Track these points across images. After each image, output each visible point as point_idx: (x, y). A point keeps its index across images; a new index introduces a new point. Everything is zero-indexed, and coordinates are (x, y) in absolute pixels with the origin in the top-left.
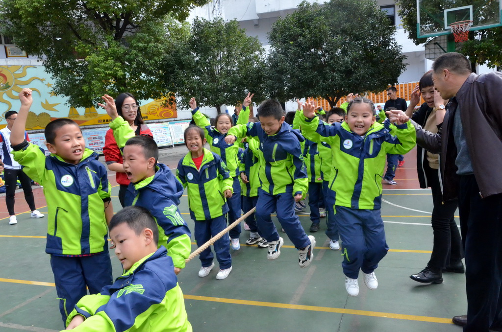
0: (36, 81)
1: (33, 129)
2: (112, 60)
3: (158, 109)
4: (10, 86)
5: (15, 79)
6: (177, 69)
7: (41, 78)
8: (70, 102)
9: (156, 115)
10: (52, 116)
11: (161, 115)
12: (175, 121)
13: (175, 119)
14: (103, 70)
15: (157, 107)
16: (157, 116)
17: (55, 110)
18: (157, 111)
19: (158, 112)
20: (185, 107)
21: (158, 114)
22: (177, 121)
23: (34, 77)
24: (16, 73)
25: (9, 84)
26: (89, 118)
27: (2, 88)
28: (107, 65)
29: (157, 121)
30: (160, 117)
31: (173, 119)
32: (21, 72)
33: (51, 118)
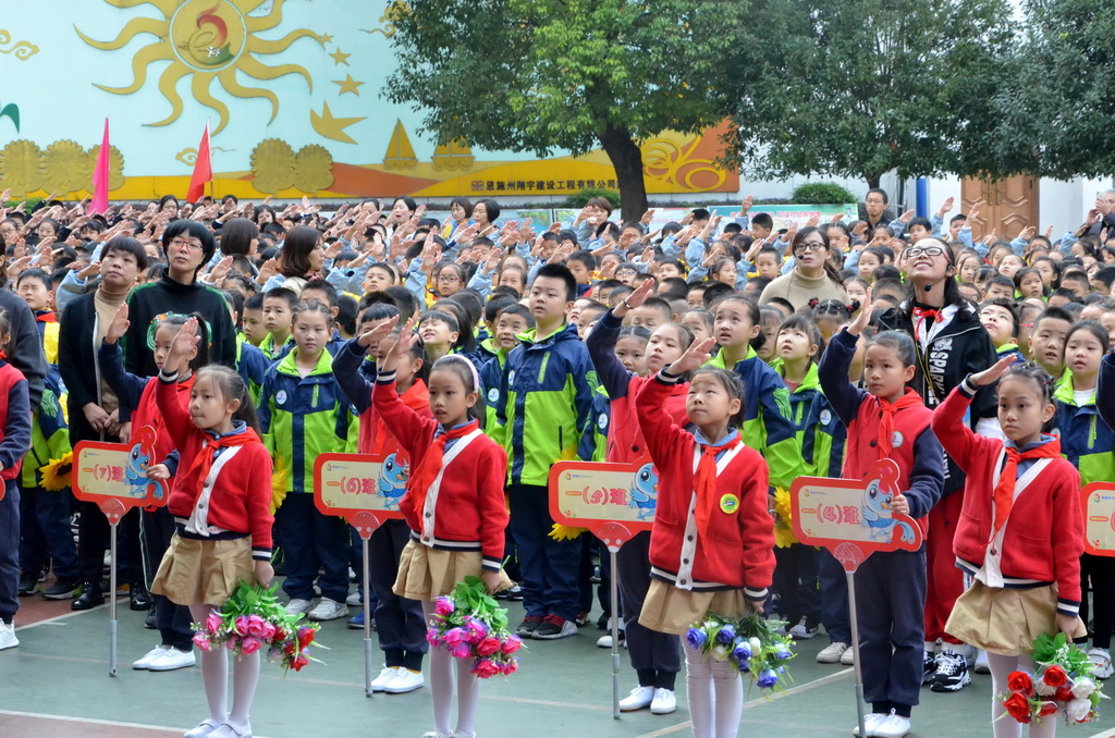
0: (305, 42)
1: (281, 194)
2: (602, 38)
3: (674, 157)
4: (231, 57)
5: (249, 33)
6: (769, 72)
7: (320, 33)
8: (433, 125)
9: (666, 177)
10: (336, 159)
11: (680, 178)
12: (729, 203)
13: (732, 197)
14: (578, 64)
15: (672, 150)
16: (669, 180)
17: (349, 141)
18: (668, 163)
19: (674, 168)
20: (777, 172)
21: (672, 173)
22: (735, 203)
23: (300, 31)
24: (253, 14)
25: (232, 51)
26: (445, 174)
27: (212, 61)
28: (588, 53)
29: (667, 199)
30: (677, 187)
31: (721, 197)
32: (268, 12)
33: (333, 164)
